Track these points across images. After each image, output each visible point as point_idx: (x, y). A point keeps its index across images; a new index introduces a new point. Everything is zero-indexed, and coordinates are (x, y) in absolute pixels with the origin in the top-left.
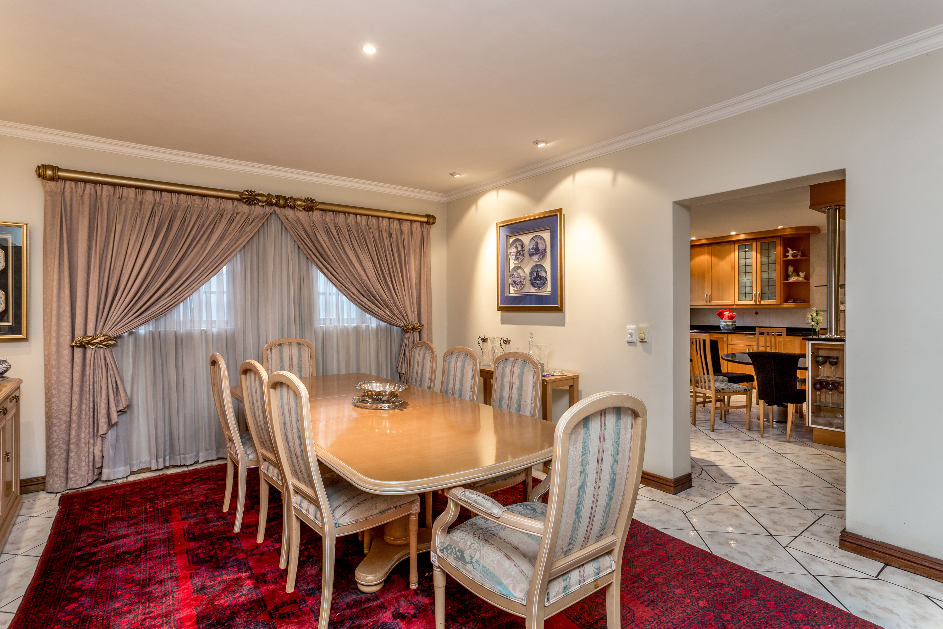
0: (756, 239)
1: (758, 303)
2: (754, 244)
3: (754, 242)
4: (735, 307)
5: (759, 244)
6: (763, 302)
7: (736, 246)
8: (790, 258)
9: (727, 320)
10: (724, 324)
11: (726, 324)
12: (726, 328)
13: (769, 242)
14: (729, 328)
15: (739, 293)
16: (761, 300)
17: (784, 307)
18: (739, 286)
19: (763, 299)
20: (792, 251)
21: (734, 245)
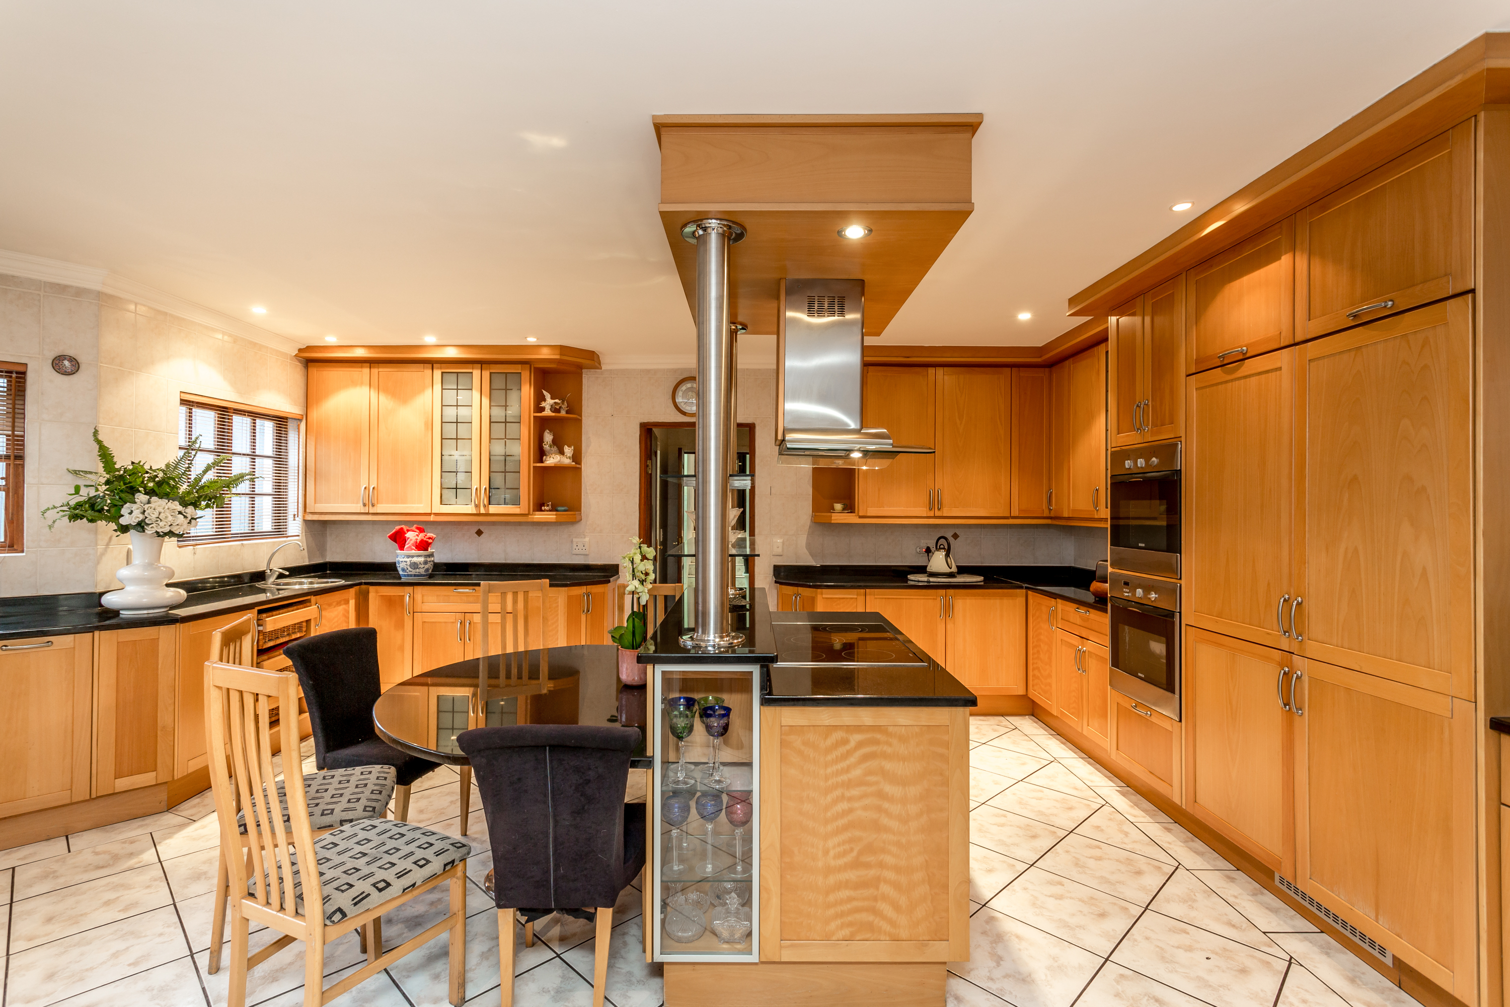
0: (481, 363)
1: (482, 511)
2: (476, 373)
3: (477, 368)
4: (432, 518)
5: (486, 374)
6: (493, 509)
7: (437, 374)
8: (548, 412)
9: (414, 552)
10: (406, 562)
11: (410, 561)
12: (410, 571)
13: (506, 373)
14: (418, 570)
15: (441, 486)
16: (489, 504)
17: (535, 520)
18: (441, 469)
19: (492, 502)
20: (552, 398)
21: (431, 371)
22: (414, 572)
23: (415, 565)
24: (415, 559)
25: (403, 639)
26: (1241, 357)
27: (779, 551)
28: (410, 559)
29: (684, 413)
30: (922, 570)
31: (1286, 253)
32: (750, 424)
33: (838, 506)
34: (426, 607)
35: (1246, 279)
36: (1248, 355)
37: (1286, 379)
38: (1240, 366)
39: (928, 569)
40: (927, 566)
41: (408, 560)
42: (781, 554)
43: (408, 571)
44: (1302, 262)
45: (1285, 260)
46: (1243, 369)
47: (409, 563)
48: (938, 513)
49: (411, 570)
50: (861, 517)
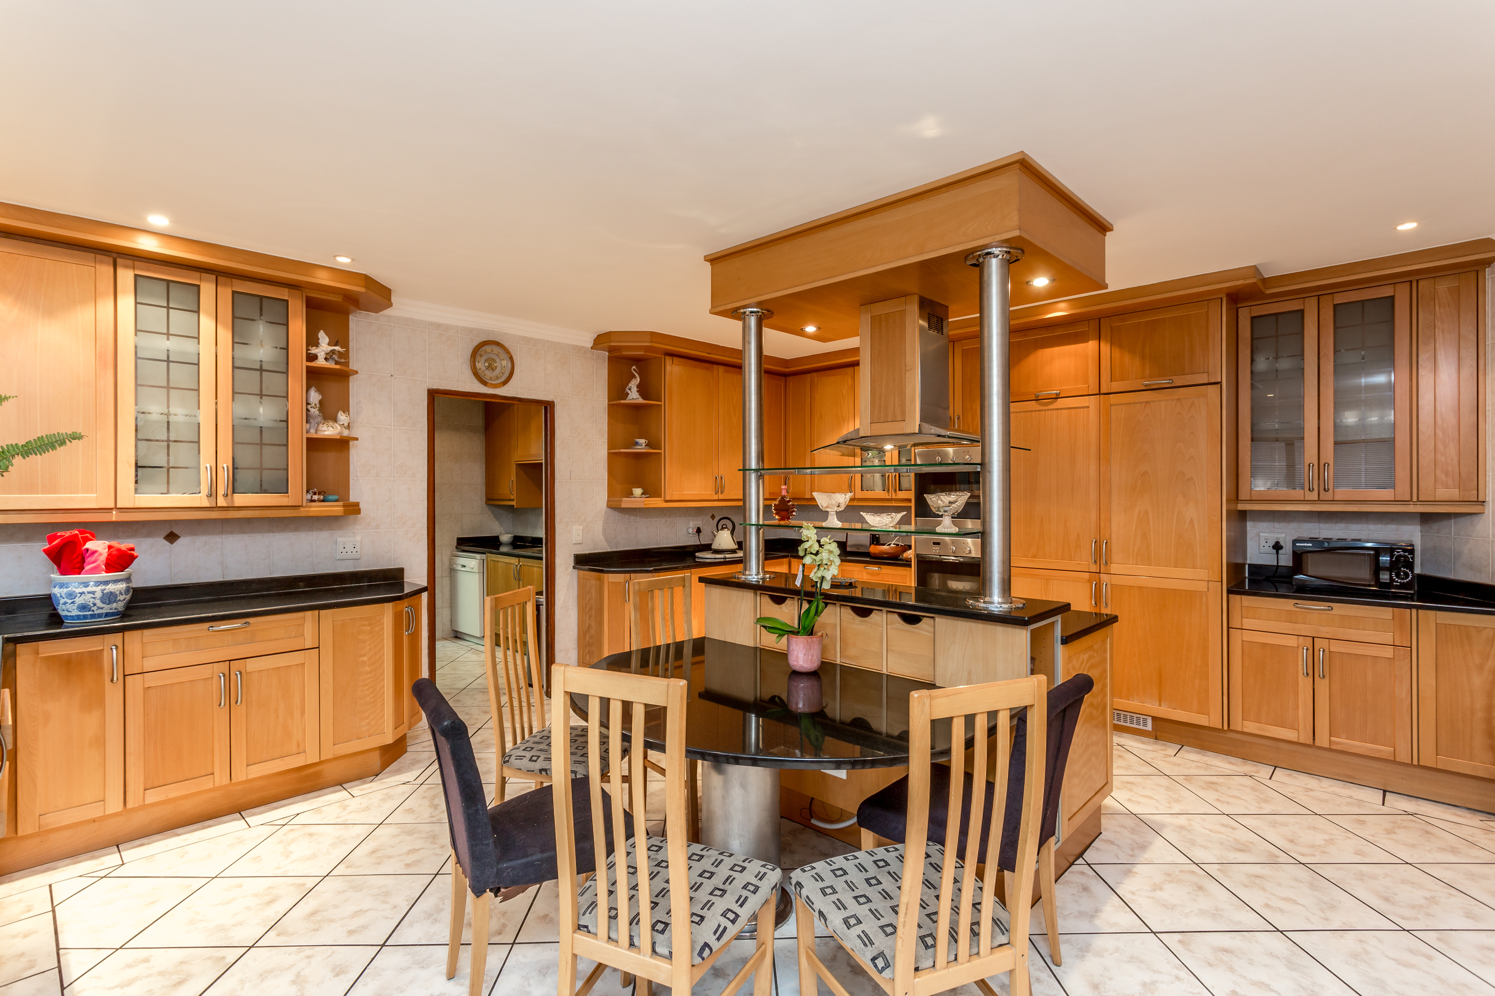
0: (219, 274)
1: (221, 502)
2: (207, 289)
3: (208, 281)
4: (114, 516)
5: (226, 294)
6: (240, 499)
7: (126, 276)
8: (321, 362)
9: (104, 575)
10: (93, 593)
11: (102, 591)
12: (99, 608)
13: (261, 297)
14: (114, 605)
15: (136, 464)
16: (234, 492)
17: (311, 514)
18: (136, 435)
19: (237, 489)
20: (329, 344)
21: (112, 269)
22: (107, 609)
23: (109, 598)
24: (111, 587)
25: (103, 725)
26: (1055, 396)
27: (579, 539)
28: (100, 588)
29: (485, 383)
30: (707, 547)
31: (1092, 340)
32: (549, 401)
33: (638, 491)
34: (150, 664)
35: (1056, 350)
36: (1060, 396)
37: (1093, 414)
38: (1054, 402)
39: (713, 547)
40: (711, 544)
41: (98, 589)
42: (581, 542)
43: (95, 608)
44: (1106, 348)
45: (1092, 345)
46: (1056, 404)
47: (99, 595)
48: (721, 497)
49: (101, 605)
50: (667, 501)
